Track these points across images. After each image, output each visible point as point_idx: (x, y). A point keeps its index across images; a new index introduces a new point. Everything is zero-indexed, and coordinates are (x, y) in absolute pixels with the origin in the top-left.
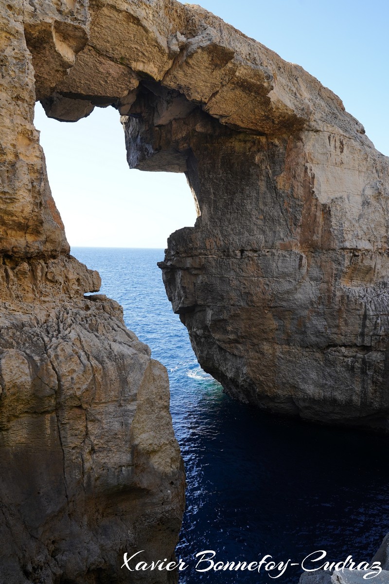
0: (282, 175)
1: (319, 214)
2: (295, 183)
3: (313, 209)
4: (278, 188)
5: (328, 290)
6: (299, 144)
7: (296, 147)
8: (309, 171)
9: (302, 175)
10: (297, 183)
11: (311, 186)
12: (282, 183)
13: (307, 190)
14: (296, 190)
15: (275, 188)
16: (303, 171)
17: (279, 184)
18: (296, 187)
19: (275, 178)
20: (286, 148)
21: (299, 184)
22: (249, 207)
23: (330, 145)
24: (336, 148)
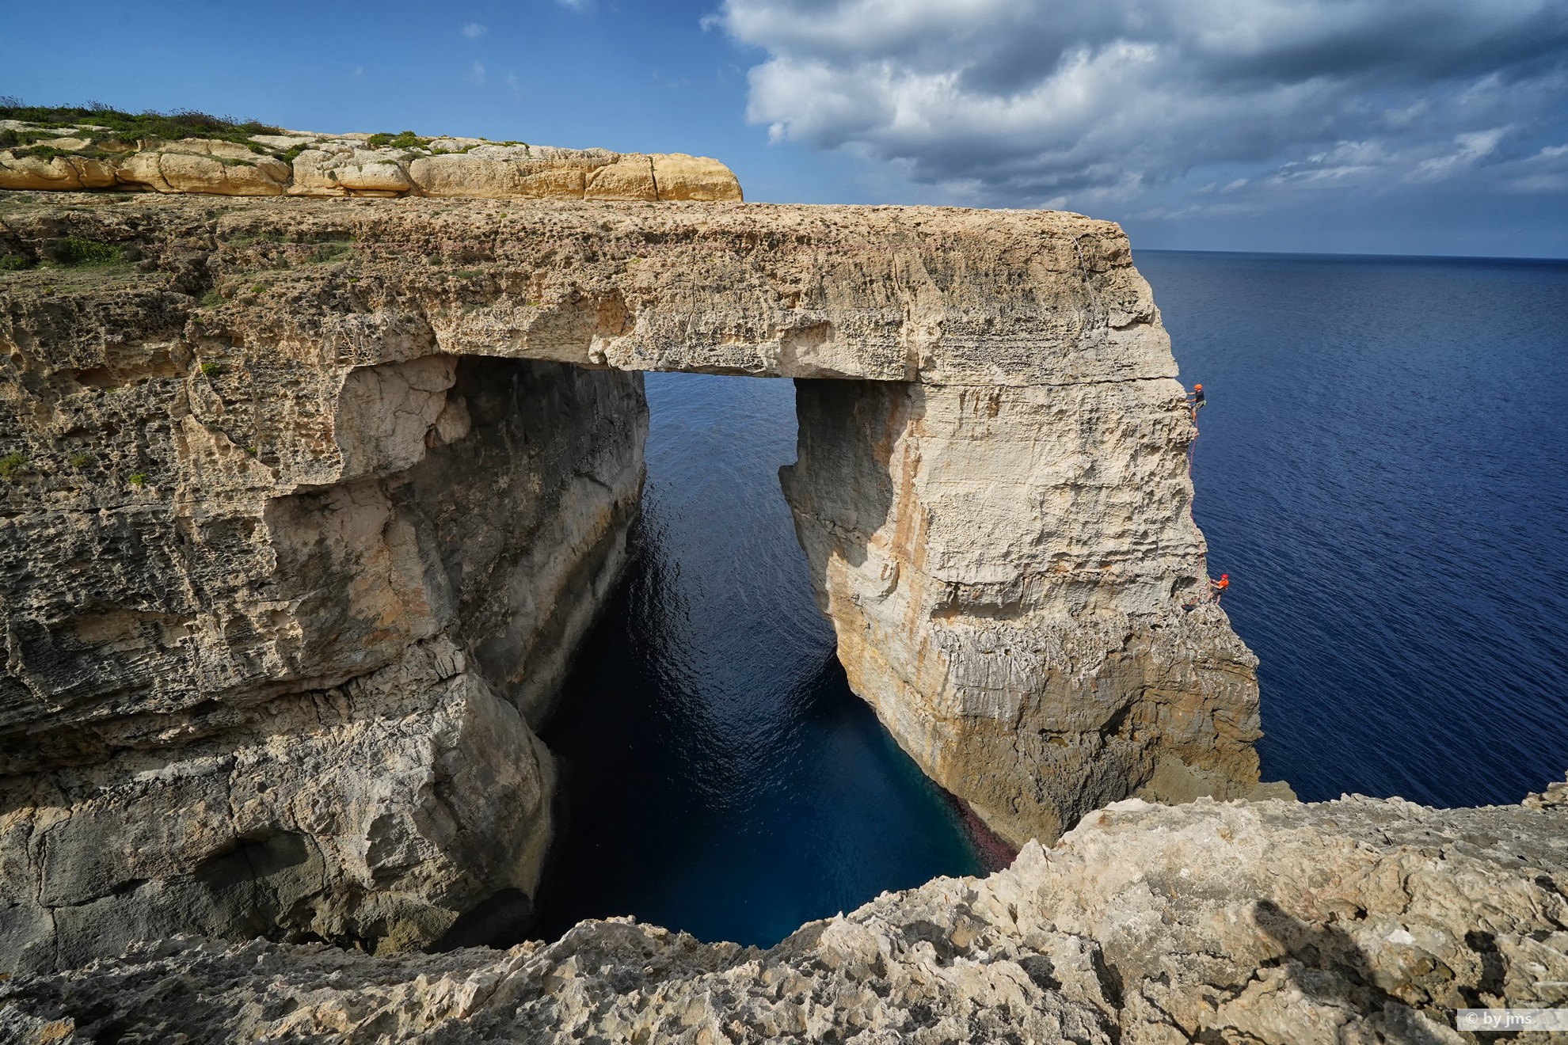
0: (881, 443)
1: (917, 517)
3: (911, 506)
4: (876, 460)
5: (912, 622)
6: (908, 402)
7: (903, 405)
8: (912, 450)
9: (903, 453)
10: (895, 462)
11: (912, 473)
12: (882, 455)
13: (907, 478)
14: (895, 472)
15: (873, 458)
16: (904, 448)
17: (876, 454)
18: (895, 468)
19: (873, 444)
21: (899, 464)
22: (845, 470)
23: (962, 409)
24: (976, 410)
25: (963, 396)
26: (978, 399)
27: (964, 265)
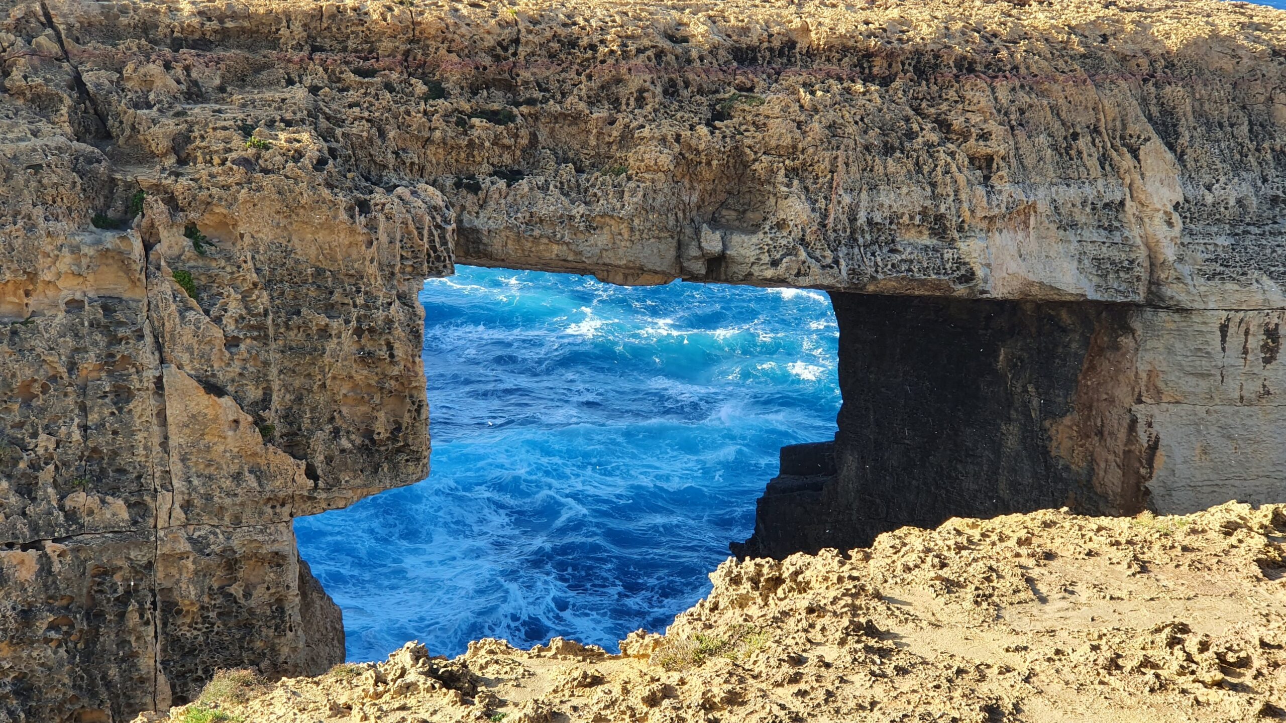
0: (1067, 420)
2: (1101, 454)
4: (1053, 454)
6: (1124, 341)
7: (1116, 347)
8: (1141, 428)
9: (1122, 435)
10: (1105, 454)
11: (1143, 471)
12: (1067, 443)
13: (1132, 481)
14: (1102, 473)
15: (1046, 452)
16: (1125, 425)
17: (1054, 444)
18: (1103, 465)
19: (1047, 424)
20: (1086, 343)
21: (1111, 457)
23: (1224, 349)
24: (1245, 351)
25: (1224, 329)
26: (1247, 333)
27: (1189, 109)
